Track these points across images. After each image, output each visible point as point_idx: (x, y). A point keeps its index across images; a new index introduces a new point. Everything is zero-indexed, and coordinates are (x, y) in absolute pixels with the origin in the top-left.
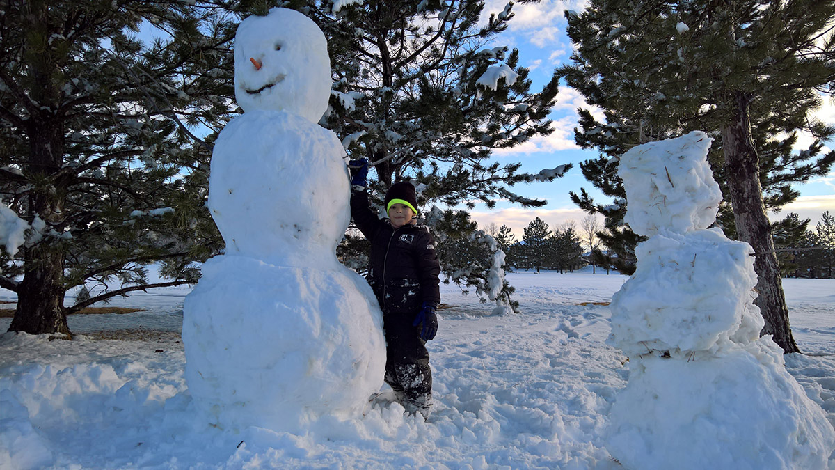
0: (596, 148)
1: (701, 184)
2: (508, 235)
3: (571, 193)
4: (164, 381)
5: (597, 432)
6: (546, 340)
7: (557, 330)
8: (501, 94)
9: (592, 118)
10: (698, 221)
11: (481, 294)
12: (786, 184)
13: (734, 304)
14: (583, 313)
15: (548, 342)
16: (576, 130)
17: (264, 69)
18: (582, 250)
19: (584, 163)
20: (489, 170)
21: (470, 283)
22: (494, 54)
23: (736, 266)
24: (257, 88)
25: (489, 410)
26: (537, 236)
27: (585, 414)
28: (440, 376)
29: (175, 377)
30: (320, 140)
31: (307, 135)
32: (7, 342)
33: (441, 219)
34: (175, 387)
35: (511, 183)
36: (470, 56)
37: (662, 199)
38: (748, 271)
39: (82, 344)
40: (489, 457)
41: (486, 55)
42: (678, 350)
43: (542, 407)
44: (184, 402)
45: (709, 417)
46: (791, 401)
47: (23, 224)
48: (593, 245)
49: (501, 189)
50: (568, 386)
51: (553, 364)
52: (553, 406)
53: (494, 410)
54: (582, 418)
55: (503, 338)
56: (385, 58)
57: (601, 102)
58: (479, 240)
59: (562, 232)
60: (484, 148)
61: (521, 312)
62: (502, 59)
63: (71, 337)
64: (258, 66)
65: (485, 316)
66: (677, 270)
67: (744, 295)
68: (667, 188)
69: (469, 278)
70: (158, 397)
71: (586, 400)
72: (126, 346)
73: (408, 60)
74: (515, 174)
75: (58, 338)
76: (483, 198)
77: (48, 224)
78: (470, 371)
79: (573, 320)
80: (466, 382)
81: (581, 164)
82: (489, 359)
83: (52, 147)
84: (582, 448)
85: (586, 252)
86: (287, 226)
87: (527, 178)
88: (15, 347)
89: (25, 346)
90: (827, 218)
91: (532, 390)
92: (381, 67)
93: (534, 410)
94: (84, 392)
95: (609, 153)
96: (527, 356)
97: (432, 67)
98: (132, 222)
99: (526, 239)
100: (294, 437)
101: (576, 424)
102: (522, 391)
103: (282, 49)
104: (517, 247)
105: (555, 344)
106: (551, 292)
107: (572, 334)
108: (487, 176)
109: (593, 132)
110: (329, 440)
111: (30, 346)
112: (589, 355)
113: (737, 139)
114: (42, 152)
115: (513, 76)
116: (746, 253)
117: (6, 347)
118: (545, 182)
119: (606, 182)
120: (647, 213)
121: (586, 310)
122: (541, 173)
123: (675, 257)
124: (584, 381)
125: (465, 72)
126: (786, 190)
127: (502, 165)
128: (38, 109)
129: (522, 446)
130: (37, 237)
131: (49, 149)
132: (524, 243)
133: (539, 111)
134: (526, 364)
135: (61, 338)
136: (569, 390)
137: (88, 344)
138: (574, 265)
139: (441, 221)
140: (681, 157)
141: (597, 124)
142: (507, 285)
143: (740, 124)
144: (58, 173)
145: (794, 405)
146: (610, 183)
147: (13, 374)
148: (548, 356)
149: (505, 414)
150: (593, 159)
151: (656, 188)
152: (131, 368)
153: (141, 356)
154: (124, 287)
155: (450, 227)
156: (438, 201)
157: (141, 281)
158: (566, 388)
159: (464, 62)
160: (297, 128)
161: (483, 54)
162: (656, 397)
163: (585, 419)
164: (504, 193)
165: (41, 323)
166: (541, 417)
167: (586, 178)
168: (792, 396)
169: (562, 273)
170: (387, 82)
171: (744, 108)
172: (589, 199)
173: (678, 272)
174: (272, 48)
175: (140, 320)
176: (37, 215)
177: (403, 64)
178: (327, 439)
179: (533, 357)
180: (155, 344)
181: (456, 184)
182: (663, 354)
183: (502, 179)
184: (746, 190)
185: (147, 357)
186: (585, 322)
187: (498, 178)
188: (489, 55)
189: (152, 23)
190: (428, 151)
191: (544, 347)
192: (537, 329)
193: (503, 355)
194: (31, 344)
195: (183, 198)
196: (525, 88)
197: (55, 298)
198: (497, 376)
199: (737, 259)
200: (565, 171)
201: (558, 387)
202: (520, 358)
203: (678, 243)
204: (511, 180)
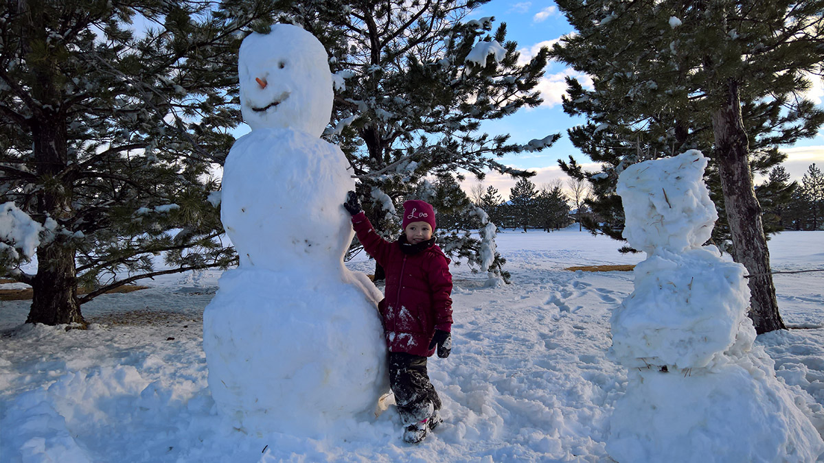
0: (584, 115)
1: (697, 204)
2: (495, 195)
3: (559, 161)
4: (181, 376)
5: (594, 423)
6: (540, 316)
7: (548, 303)
8: (491, 69)
9: (580, 87)
10: (694, 240)
11: (472, 265)
12: (773, 147)
13: (729, 326)
14: (572, 282)
15: (541, 318)
16: (563, 97)
17: (269, 87)
18: (568, 208)
19: (571, 130)
20: (478, 141)
21: (461, 255)
22: (481, 25)
23: (732, 289)
24: (263, 106)
25: (492, 403)
26: (524, 196)
27: (583, 405)
28: (441, 364)
29: (191, 371)
30: (326, 156)
31: (314, 152)
32: (26, 334)
33: (433, 195)
34: (194, 382)
35: (500, 155)
36: (458, 28)
37: (659, 218)
38: (743, 293)
39: (97, 333)
40: (495, 455)
41: (473, 26)
42: (675, 366)
43: (541, 399)
44: (206, 404)
45: (705, 430)
46: (781, 413)
47: (37, 226)
48: (579, 203)
49: (490, 161)
50: (565, 375)
51: (549, 346)
52: (552, 397)
53: (496, 403)
54: (580, 410)
55: (498, 314)
56: (373, 34)
57: (588, 69)
58: (470, 213)
59: (549, 191)
60: (473, 120)
61: (512, 282)
62: (489, 29)
63: (86, 326)
64: (263, 84)
65: (478, 288)
66: (675, 292)
67: (739, 316)
68: (664, 208)
69: (461, 249)
70: (180, 396)
71: (582, 390)
72: (139, 334)
73: (395, 35)
74: (504, 145)
75: (74, 328)
76: (473, 170)
77: (60, 223)
78: (470, 357)
79: (563, 290)
80: (467, 371)
81: (569, 131)
82: (486, 342)
83: (56, 144)
84: (582, 443)
85: (572, 209)
86: (298, 241)
87: (516, 149)
88: (35, 339)
89: (44, 338)
90: (813, 170)
91: (530, 380)
92: (369, 42)
93: (534, 403)
94: (111, 395)
95: (597, 120)
96: (522, 337)
97: (419, 41)
98: (140, 219)
99: (513, 199)
100: (312, 441)
101: (574, 417)
102: (521, 381)
103: (285, 67)
104: (504, 207)
105: (548, 320)
106: (539, 255)
107: (563, 308)
108: (477, 147)
109: (581, 101)
110: (345, 441)
111: (48, 338)
112: (582, 333)
113: (727, 122)
114: (47, 150)
115: (502, 51)
116: (741, 277)
117: (26, 340)
118: (534, 152)
119: (594, 149)
120: (644, 231)
121: (575, 277)
122: (530, 144)
123: (673, 279)
124: (579, 367)
125: (452, 43)
126: (773, 153)
127: (491, 136)
128: (41, 108)
129: (525, 443)
130: (51, 237)
131: (54, 146)
132: (511, 203)
133: (527, 82)
134: (523, 347)
135: (77, 328)
136: (566, 379)
137: (103, 333)
138: (561, 224)
139: (433, 197)
140: (678, 178)
141: (584, 92)
142: (498, 256)
143: (731, 107)
144: (64, 171)
145: (783, 417)
146: (598, 149)
147: (39, 372)
148: (543, 336)
149: (507, 406)
150: (581, 125)
151: (653, 207)
152: (150, 362)
153: (156, 347)
154: (132, 275)
155: (442, 205)
156: (428, 174)
157: (148, 268)
158: (563, 378)
159: (451, 34)
160: (304, 146)
161: (470, 25)
162: (654, 408)
163: (583, 411)
164: (493, 165)
165: (57, 314)
166: (541, 410)
167: (574, 144)
168: (782, 408)
169: (548, 231)
170: (375, 59)
171: (734, 91)
172: (577, 166)
173: (676, 295)
174: (276, 66)
175: (147, 300)
176: (48, 214)
177: (390, 38)
178: (343, 440)
179: (529, 339)
180: (165, 330)
181: (445, 156)
182: (661, 369)
183: (492, 150)
184: (736, 173)
185: (162, 349)
186: (576, 293)
187: (487, 150)
188: (476, 26)
189: (145, 15)
190: (417, 125)
191: (537, 324)
192: (529, 303)
193: (499, 336)
194: (49, 335)
195: (188, 197)
196: (513, 62)
197: (69, 290)
198: (495, 362)
199: (732, 283)
200: (553, 141)
201: (555, 376)
202: (516, 339)
203: (675, 264)
204: (500, 151)
